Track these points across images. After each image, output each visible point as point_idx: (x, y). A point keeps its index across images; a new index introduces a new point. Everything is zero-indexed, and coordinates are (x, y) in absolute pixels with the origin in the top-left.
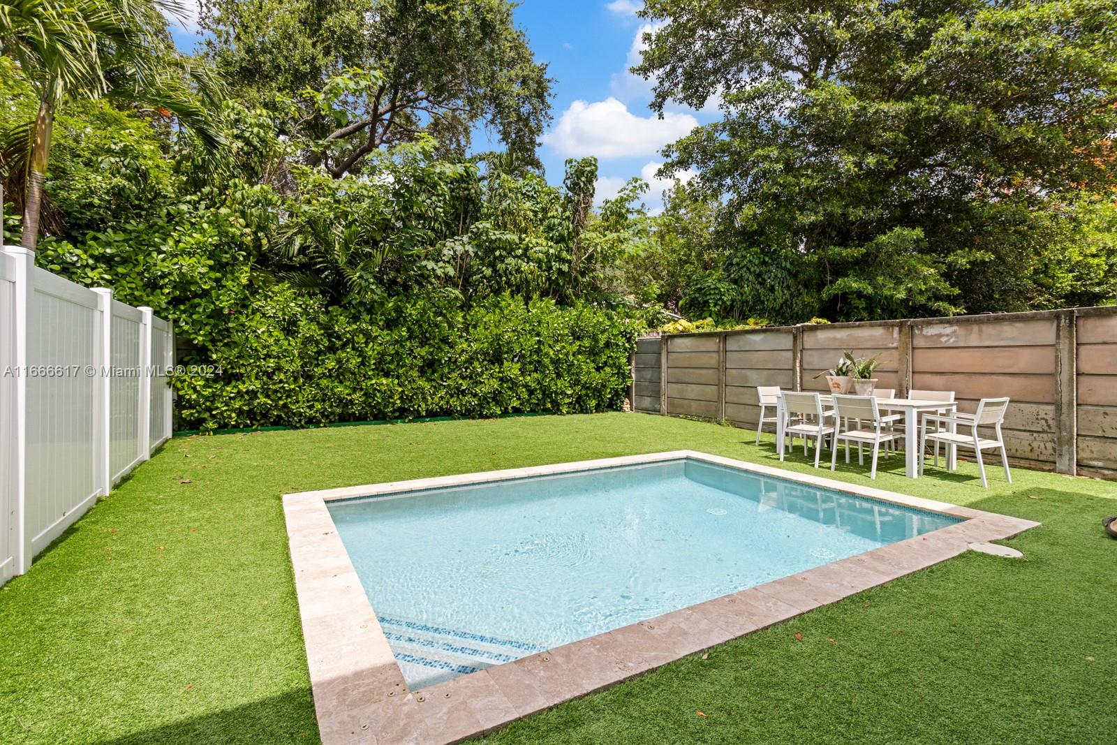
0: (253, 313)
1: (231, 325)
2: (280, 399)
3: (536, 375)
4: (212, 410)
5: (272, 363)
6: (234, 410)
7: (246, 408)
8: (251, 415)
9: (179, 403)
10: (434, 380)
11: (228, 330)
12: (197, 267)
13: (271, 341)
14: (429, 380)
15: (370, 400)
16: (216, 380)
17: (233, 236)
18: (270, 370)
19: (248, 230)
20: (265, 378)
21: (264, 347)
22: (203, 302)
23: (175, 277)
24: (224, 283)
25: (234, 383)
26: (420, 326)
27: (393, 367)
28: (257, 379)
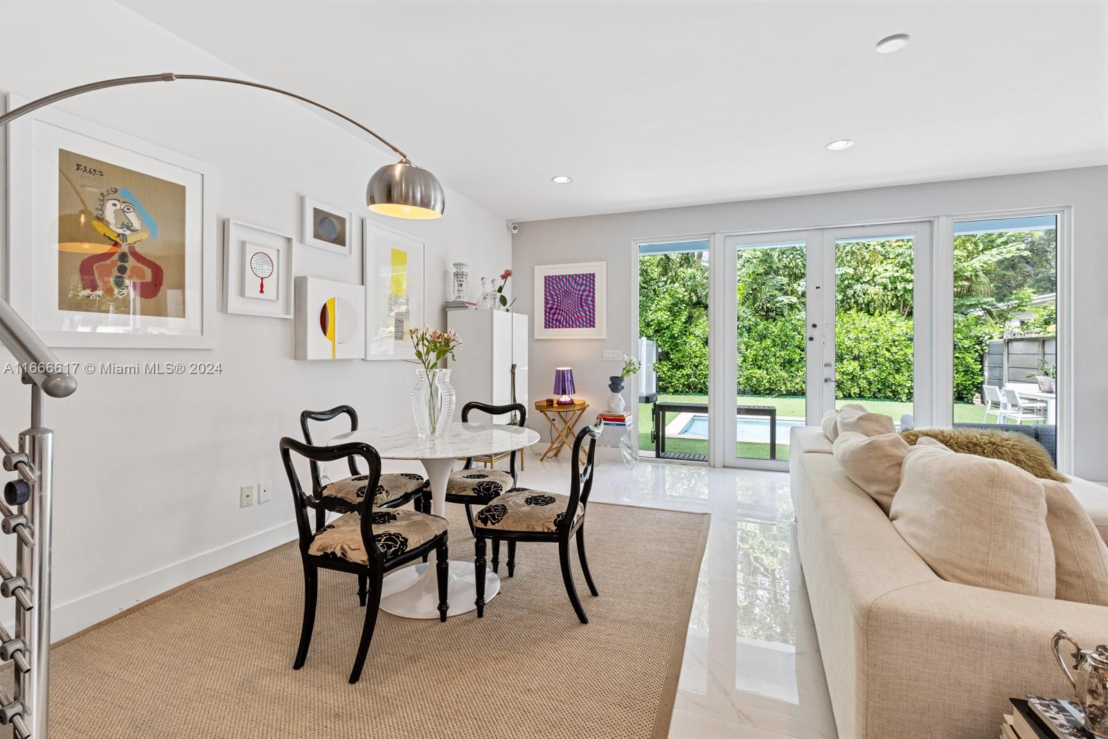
0: (690, 335)
1: (678, 341)
2: (701, 379)
3: (874, 370)
4: (671, 383)
5: (697, 360)
6: (681, 384)
7: (686, 383)
8: (689, 386)
9: (659, 379)
10: (792, 372)
11: (677, 344)
12: (663, 316)
13: (698, 349)
14: (787, 372)
15: (750, 382)
16: (673, 369)
17: (679, 298)
18: (697, 364)
19: (686, 293)
20: (694, 368)
21: (694, 352)
22: (666, 331)
23: (656, 321)
24: (675, 322)
25: (681, 370)
26: (781, 338)
27: (763, 363)
28: (690, 368)
